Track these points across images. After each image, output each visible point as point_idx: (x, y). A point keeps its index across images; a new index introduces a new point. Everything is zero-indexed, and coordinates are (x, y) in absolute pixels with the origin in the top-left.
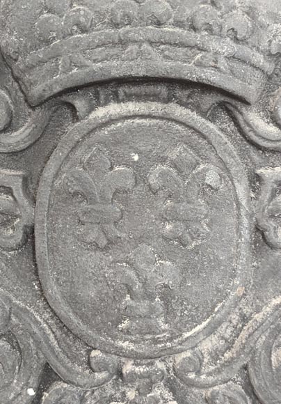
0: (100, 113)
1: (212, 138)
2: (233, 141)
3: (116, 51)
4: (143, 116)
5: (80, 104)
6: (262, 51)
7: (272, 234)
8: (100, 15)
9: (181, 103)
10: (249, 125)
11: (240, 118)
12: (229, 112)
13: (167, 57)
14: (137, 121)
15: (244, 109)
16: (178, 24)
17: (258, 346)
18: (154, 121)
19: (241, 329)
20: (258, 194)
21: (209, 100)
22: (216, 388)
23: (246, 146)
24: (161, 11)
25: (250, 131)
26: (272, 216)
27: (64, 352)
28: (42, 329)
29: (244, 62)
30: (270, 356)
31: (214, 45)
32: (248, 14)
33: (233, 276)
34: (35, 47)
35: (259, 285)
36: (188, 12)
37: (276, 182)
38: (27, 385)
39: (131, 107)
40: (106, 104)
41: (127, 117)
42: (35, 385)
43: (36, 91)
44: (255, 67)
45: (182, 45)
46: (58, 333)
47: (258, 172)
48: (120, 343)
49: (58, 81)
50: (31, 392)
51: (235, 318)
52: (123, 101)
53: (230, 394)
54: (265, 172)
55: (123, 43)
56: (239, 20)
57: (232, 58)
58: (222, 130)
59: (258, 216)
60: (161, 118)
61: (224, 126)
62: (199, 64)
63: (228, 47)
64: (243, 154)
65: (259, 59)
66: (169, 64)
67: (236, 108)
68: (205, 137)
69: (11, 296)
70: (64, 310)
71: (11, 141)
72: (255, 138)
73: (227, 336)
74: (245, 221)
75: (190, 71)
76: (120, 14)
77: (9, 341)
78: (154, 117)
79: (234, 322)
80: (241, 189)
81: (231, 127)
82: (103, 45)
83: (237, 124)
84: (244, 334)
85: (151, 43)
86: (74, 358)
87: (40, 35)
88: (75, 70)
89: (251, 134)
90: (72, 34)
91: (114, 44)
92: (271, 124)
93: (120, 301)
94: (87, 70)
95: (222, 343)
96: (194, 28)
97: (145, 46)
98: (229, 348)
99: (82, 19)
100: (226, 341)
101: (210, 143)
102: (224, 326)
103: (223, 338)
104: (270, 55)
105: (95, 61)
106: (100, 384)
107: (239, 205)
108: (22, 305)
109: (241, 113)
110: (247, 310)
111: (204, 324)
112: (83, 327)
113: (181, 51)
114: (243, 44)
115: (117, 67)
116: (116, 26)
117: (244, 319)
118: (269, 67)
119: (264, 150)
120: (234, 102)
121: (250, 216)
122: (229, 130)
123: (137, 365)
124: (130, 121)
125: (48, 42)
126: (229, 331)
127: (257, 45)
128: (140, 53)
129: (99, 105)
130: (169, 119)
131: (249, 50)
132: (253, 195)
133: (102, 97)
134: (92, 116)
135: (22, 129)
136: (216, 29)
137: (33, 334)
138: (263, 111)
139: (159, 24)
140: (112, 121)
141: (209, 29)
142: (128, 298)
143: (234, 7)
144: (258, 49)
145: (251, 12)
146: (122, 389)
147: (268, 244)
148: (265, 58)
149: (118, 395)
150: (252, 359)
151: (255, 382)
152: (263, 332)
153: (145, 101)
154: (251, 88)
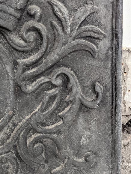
2: (6, 47)
6: (13, 8)
7: (24, 88)
10: (11, 40)
11: (7, 37)
12: (3, 35)
15: (8, 33)
17: (21, 136)
19: (14, 130)
20: (17, 70)
22: (3, 155)
23: (11, 49)
25: (12, 43)
26: (24, 80)
29: (5, 12)
30: (26, 140)
33: (7, 106)
35: (21, 110)
37: (24, 65)
44: (10, 14)
47: (17, 61)
51: (11, 124)
53: (8, 158)
54: (20, 61)
59: (17, 80)
61: (2, 40)
64: (10, 53)
65: (12, 11)
67: (5, 33)
72: (14, 46)
73: (7, 133)
74: (11, 82)
79: (11, 126)
80: (8, 69)
83: (6, 40)
84: (14, 132)
89: (12, 44)
92: (22, 40)
95: (6, 136)
98: (8, 138)
100: (7, 135)
102: (6, 128)
103: (6, 133)
104: (17, 9)
107: (8, 75)
109: (7, 35)
110: (16, 121)
114: (4, 4)
117: (15, 125)
118: (18, 15)
119: (20, 51)
120: (4, 30)
121: (14, 80)
122: (4, 42)
126: (8, 130)
127: (10, 4)
131: (7, 7)
132: (15, 71)
138: (18, 34)
144: (11, 7)
147: (23, 92)
148: (15, 11)
150: (18, 142)
151: (19, 152)
152: (22, 131)
154: (10, 24)
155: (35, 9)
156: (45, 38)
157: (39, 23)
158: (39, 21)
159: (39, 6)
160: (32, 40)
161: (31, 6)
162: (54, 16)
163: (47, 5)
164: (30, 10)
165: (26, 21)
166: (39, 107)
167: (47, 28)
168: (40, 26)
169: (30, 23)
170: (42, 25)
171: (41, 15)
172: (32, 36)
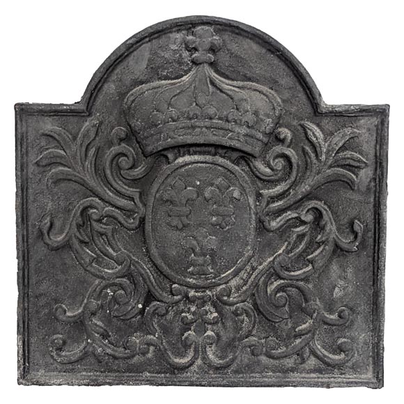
0: (180, 160)
1: (237, 174)
2: (248, 176)
3: (190, 131)
4: (202, 162)
5: (170, 156)
6: (261, 132)
7: (267, 224)
8: (183, 114)
9: (221, 156)
10: (256, 168)
11: (251, 164)
12: (246, 161)
13: (214, 134)
14: (199, 165)
15: (253, 160)
16: (220, 119)
17: (261, 282)
18: (208, 165)
19: (252, 274)
20: (261, 203)
21: (235, 155)
22: (238, 305)
23: (254, 178)
24: (212, 113)
26: (268, 215)
27: (158, 286)
28: (147, 272)
29: (252, 137)
30: (266, 288)
31: (237, 129)
32: (254, 114)
33: (247, 245)
34: (150, 128)
35: (262, 251)
36: (225, 113)
37: (269, 197)
38: (138, 303)
39: (196, 158)
40: (183, 156)
41: (194, 163)
42: (142, 302)
43: (149, 149)
44: (258, 139)
45: (222, 129)
46: (155, 275)
47: (261, 192)
48: (188, 280)
49: (161, 145)
50: (140, 306)
51: (248, 268)
52: (192, 154)
53: (245, 308)
54: (264, 192)
55: (193, 127)
56: (250, 118)
57: (246, 135)
58: (242, 170)
59: (260, 214)
60: (212, 164)
61: (244, 168)
62: (230, 138)
63: (244, 130)
64: (253, 183)
65: (260, 136)
66: (215, 138)
67: (249, 159)
68: (233, 174)
69: (131, 255)
70: (159, 262)
71: (134, 174)
72: (259, 175)
73: (244, 278)
74: (253, 216)
75: (226, 141)
76: (191, 114)
77: (129, 279)
78: (208, 163)
79: (248, 270)
80: (251, 201)
81: (247, 169)
82: (183, 128)
83: (250, 167)
84: (253, 277)
85: (207, 128)
86: (163, 289)
87: (153, 122)
88: (169, 140)
89: (257, 172)
90: (168, 122)
91: (189, 128)
92: (267, 168)
93: (188, 257)
94: (175, 140)
95: (242, 281)
96: (228, 121)
97: (204, 129)
98: (245, 285)
99: (173, 116)
100: (244, 280)
101: (236, 176)
102: (243, 272)
103: (242, 279)
104: (266, 134)
105: (179, 136)
106: (177, 303)
107: (250, 208)
108: (137, 260)
109: (252, 162)
110: (255, 264)
111: (232, 270)
112: (169, 271)
113: (221, 132)
114: (252, 129)
115: (190, 139)
116: (190, 119)
117: (253, 269)
118: (265, 140)
119: (264, 181)
120: (248, 157)
121: (256, 214)
123: (196, 292)
124: (195, 165)
125: (156, 126)
126: (245, 275)
127: (259, 129)
128: (201, 132)
129: (180, 156)
130: (215, 164)
131: (255, 132)
132: (258, 204)
133: (182, 152)
134: (176, 162)
135: (140, 168)
136: (238, 121)
137: (142, 275)
138: (263, 161)
139: (211, 119)
140: (187, 164)
141: (235, 121)
142: (193, 255)
143: (248, 111)
144: (259, 131)
145: (256, 113)
146: (189, 306)
147: (266, 229)
148: (263, 135)
149: (186, 309)
150: (257, 290)
151: (259, 302)
152: (263, 275)
153: (204, 155)
154: (256, 150)
155: (285, 133)
156: (295, 165)
157: (289, 149)
158: (289, 147)
159: (290, 130)
160: (279, 169)
161: (280, 130)
162: (307, 141)
163: (299, 128)
164: (279, 133)
165: (273, 146)
166: (284, 248)
167: (297, 155)
168: (290, 152)
169: (279, 149)
170: (292, 151)
171: (291, 140)
172: (280, 164)
